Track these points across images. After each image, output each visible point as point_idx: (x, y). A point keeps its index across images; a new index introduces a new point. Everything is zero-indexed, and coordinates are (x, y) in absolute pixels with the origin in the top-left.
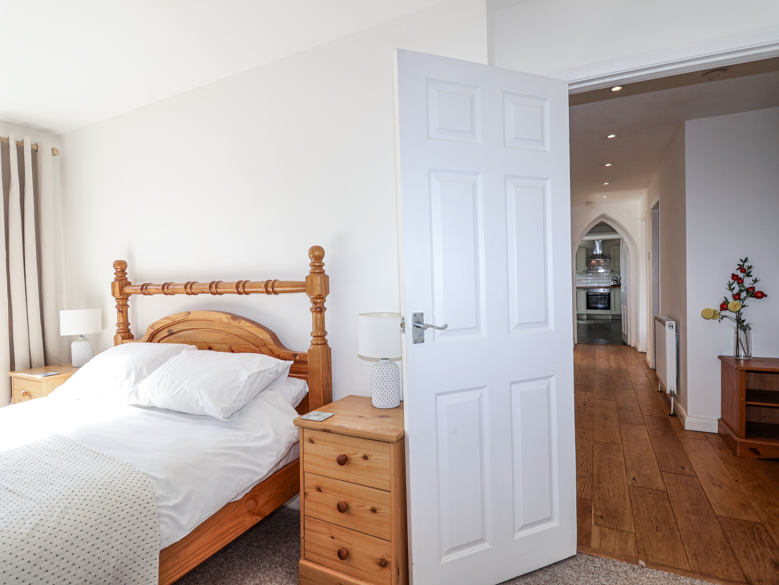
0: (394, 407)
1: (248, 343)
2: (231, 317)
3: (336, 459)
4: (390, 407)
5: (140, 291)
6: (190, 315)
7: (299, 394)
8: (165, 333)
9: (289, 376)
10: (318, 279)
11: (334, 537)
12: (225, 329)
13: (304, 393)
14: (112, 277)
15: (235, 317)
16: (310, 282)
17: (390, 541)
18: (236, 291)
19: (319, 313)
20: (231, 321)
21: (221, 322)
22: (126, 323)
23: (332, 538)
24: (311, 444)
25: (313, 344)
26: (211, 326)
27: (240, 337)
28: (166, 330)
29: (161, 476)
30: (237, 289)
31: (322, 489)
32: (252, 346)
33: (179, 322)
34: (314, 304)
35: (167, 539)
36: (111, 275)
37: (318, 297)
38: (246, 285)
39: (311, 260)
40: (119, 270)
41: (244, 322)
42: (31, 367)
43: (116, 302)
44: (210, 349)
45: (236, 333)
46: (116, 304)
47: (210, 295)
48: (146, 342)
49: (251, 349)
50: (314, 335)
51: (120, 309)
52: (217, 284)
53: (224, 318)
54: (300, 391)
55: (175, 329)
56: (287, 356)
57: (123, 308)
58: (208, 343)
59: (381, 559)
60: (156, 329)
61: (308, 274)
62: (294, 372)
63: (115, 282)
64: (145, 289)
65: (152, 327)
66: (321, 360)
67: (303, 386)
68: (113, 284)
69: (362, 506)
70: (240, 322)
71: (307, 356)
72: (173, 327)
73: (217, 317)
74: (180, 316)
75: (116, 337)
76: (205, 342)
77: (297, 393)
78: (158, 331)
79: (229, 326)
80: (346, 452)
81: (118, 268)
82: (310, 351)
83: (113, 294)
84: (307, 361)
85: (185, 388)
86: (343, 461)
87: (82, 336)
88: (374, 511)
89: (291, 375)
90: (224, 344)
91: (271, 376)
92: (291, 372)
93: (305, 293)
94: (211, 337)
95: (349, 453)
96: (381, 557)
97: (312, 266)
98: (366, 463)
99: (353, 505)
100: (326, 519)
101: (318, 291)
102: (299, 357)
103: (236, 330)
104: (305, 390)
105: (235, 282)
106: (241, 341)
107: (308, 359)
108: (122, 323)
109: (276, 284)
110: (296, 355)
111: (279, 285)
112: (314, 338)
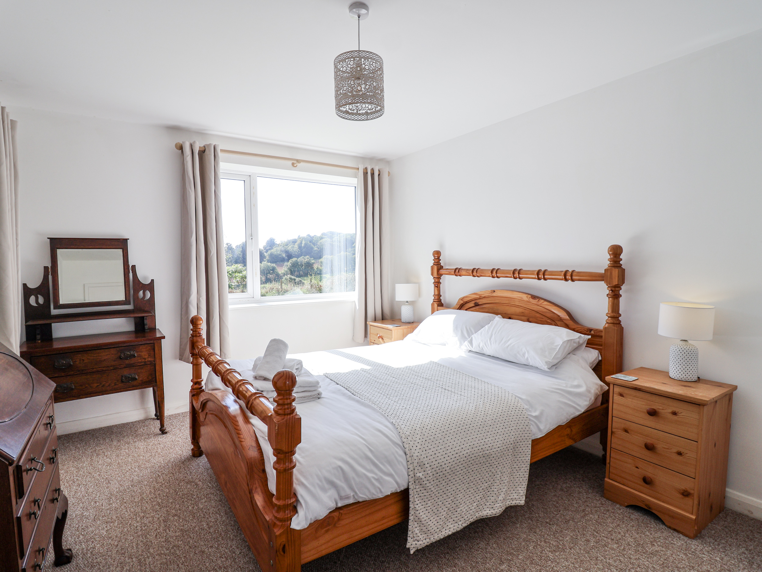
0: (693, 381)
1: (544, 317)
2: (531, 297)
3: (646, 411)
4: (689, 381)
5: (453, 273)
6: (494, 293)
7: (594, 361)
8: (472, 304)
9: (586, 346)
10: (615, 272)
11: (639, 467)
12: (524, 305)
13: (598, 361)
14: (432, 262)
15: (534, 297)
16: (609, 274)
17: (695, 479)
18: (536, 277)
19: (616, 299)
20: (531, 299)
21: (521, 300)
22: (439, 295)
23: (637, 467)
24: (621, 397)
25: (607, 323)
26: (511, 302)
27: (537, 312)
28: (473, 302)
29: (524, 397)
30: (538, 276)
31: (629, 431)
32: (548, 320)
33: (484, 297)
34: (611, 291)
35: (534, 435)
36: (431, 261)
37: (616, 286)
38: (546, 273)
39: (610, 256)
40: (436, 257)
41: (543, 301)
42: (375, 320)
43: (433, 280)
44: (510, 318)
45: (534, 309)
46: (433, 281)
47: (512, 279)
48: (457, 309)
49: (547, 322)
50: (609, 316)
51: (436, 285)
52: (520, 272)
53: (525, 297)
54: (595, 358)
55: (480, 302)
56: (583, 330)
57: (437, 284)
58: (509, 314)
59: (684, 490)
60: (465, 301)
61: (606, 267)
62: (590, 344)
63: (434, 267)
64: (457, 272)
65: (462, 299)
66: (616, 336)
67: (597, 355)
68: (432, 268)
69: (668, 449)
70: (539, 301)
71: (602, 332)
72: (479, 300)
73: (519, 295)
74: (486, 293)
75: (432, 305)
76: (505, 313)
77: (593, 360)
78: (466, 303)
79: (528, 303)
80: (656, 407)
81: (436, 256)
82: (605, 328)
83: (432, 274)
84: (602, 336)
85: (513, 344)
86: (653, 413)
87: (407, 302)
88: (680, 454)
89: (587, 345)
90: (523, 316)
91: (575, 345)
92: (587, 344)
93: (604, 282)
94: (512, 310)
95: (658, 408)
96: (684, 488)
97: (610, 261)
98: (675, 417)
99: (660, 446)
100: (632, 453)
101: (615, 282)
102: (594, 332)
103: (534, 307)
104: (599, 358)
105: (536, 271)
106: (538, 315)
107: (603, 334)
108: (437, 295)
109: (574, 274)
110: (591, 330)
111: (578, 275)
112: (610, 319)
